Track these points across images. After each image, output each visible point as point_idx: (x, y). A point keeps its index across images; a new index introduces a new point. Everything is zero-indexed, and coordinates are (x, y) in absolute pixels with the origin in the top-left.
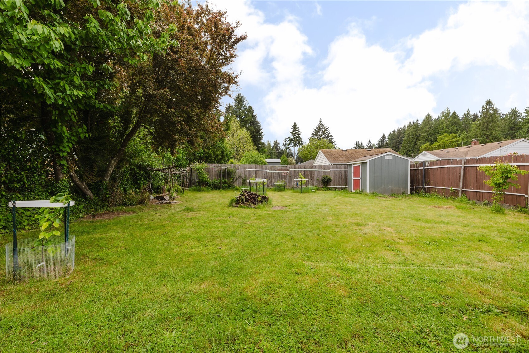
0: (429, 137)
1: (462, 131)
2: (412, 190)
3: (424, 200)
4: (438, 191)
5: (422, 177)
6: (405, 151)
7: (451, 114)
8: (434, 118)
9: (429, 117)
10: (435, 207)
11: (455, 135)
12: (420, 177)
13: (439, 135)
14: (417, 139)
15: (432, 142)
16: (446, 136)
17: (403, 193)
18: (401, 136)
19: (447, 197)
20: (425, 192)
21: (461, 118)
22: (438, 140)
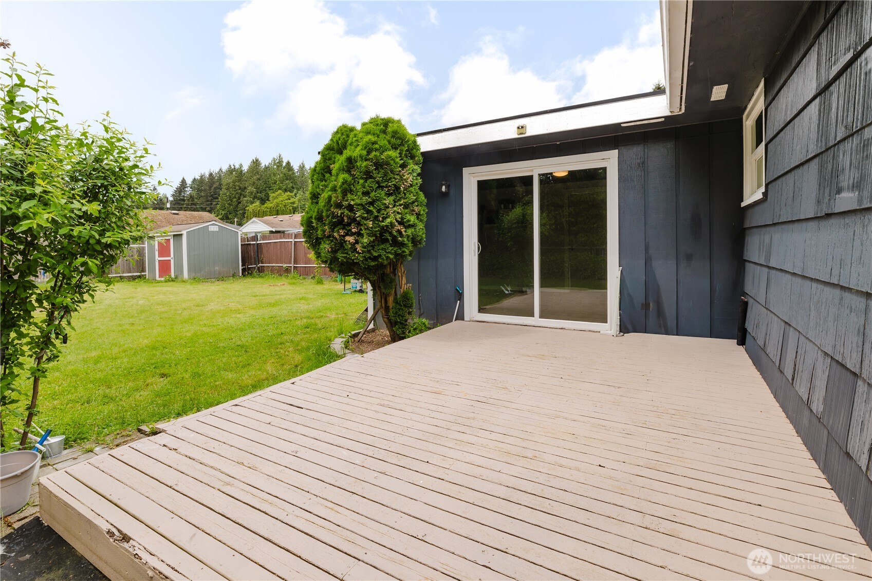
0: (258, 193)
1: (298, 190)
2: (244, 270)
3: (259, 280)
4: (271, 270)
5: (254, 254)
6: (223, 212)
7: (284, 164)
8: (263, 165)
9: (256, 163)
10: (270, 286)
11: (291, 194)
12: (252, 254)
13: (272, 191)
14: (241, 194)
15: (263, 201)
16: (280, 194)
17: (233, 276)
18: (215, 186)
19: (281, 275)
20: (259, 272)
21: (296, 171)
22: (271, 199)
